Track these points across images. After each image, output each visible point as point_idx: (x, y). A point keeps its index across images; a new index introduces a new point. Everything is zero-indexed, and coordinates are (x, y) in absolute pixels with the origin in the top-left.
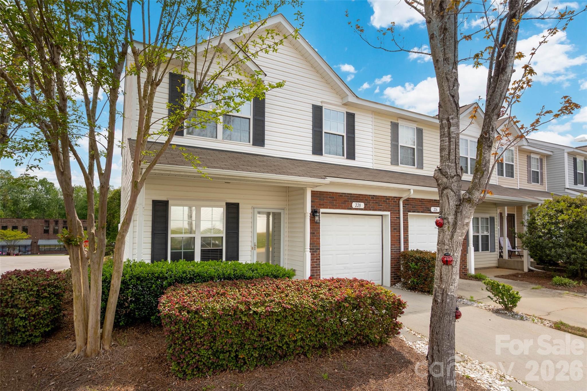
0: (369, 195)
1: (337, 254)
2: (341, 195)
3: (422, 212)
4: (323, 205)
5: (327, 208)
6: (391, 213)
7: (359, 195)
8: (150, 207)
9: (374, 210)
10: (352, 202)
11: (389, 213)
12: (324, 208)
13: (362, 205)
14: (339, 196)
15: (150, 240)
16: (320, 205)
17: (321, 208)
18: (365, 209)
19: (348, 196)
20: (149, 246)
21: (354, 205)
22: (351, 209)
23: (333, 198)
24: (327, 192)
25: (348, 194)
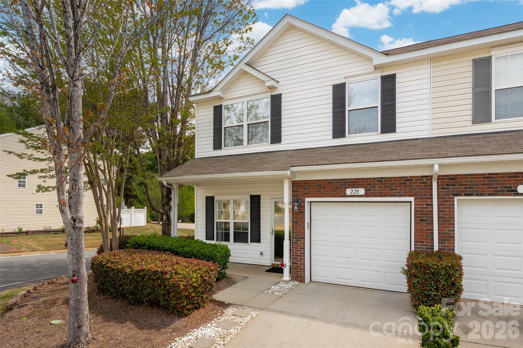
0: (374, 178)
1: (336, 246)
2: (330, 182)
3: (490, 195)
4: (308, 194)
5: (312, 197)
6: (415, 199)
7: (357, 179)
8: (204, 201)
9: (380, 196)
10: (346, 188)
11: (412, 199)
12: (309, 197)
13: (362, 191)
14: (328, 183)
15: (204, 223)
16: (304, 194)
17: (306, 197)
18: (366, 195)
19: (341, 182)
20: (204, 227)
21: (349, 191)
22: (346, 196)
23: (321, 185)
24: (313, 180)
25: (340, 180)
